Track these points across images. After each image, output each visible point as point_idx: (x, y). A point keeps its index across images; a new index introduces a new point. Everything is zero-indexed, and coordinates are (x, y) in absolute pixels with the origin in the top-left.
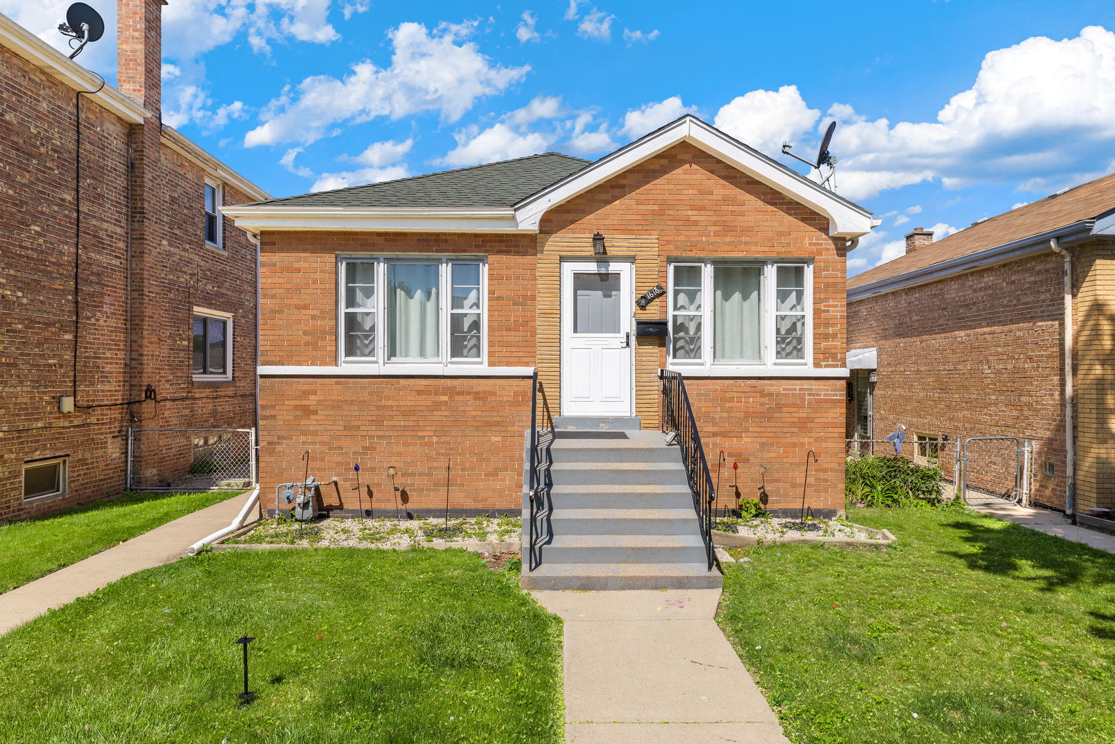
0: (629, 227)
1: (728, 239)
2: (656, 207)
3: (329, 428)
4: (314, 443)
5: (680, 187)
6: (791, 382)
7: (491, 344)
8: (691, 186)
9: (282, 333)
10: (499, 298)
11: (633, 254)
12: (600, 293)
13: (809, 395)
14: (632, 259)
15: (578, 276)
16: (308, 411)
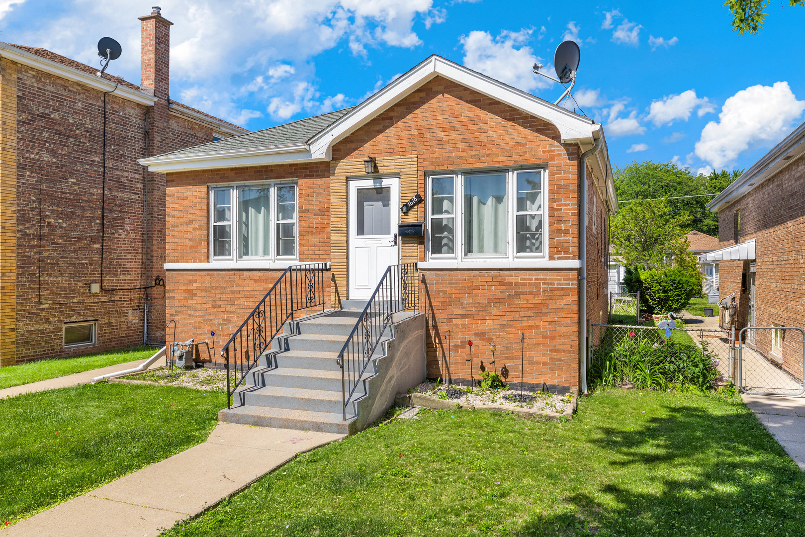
0: (396, 150)
1: (473, 153)
2: (416, 132)
3: (203, 305)
4: (195, 316)
5: (435, 114)
6: (528, 272)
7: (301, 245)
8: (443, 112)
9: (177, 240)
10: (305, 211)
11: (398, 171)
12: (380, 203)
13: (544, 284)
14: (397, 175)
15: (360, 191)
16: (192, 294)
